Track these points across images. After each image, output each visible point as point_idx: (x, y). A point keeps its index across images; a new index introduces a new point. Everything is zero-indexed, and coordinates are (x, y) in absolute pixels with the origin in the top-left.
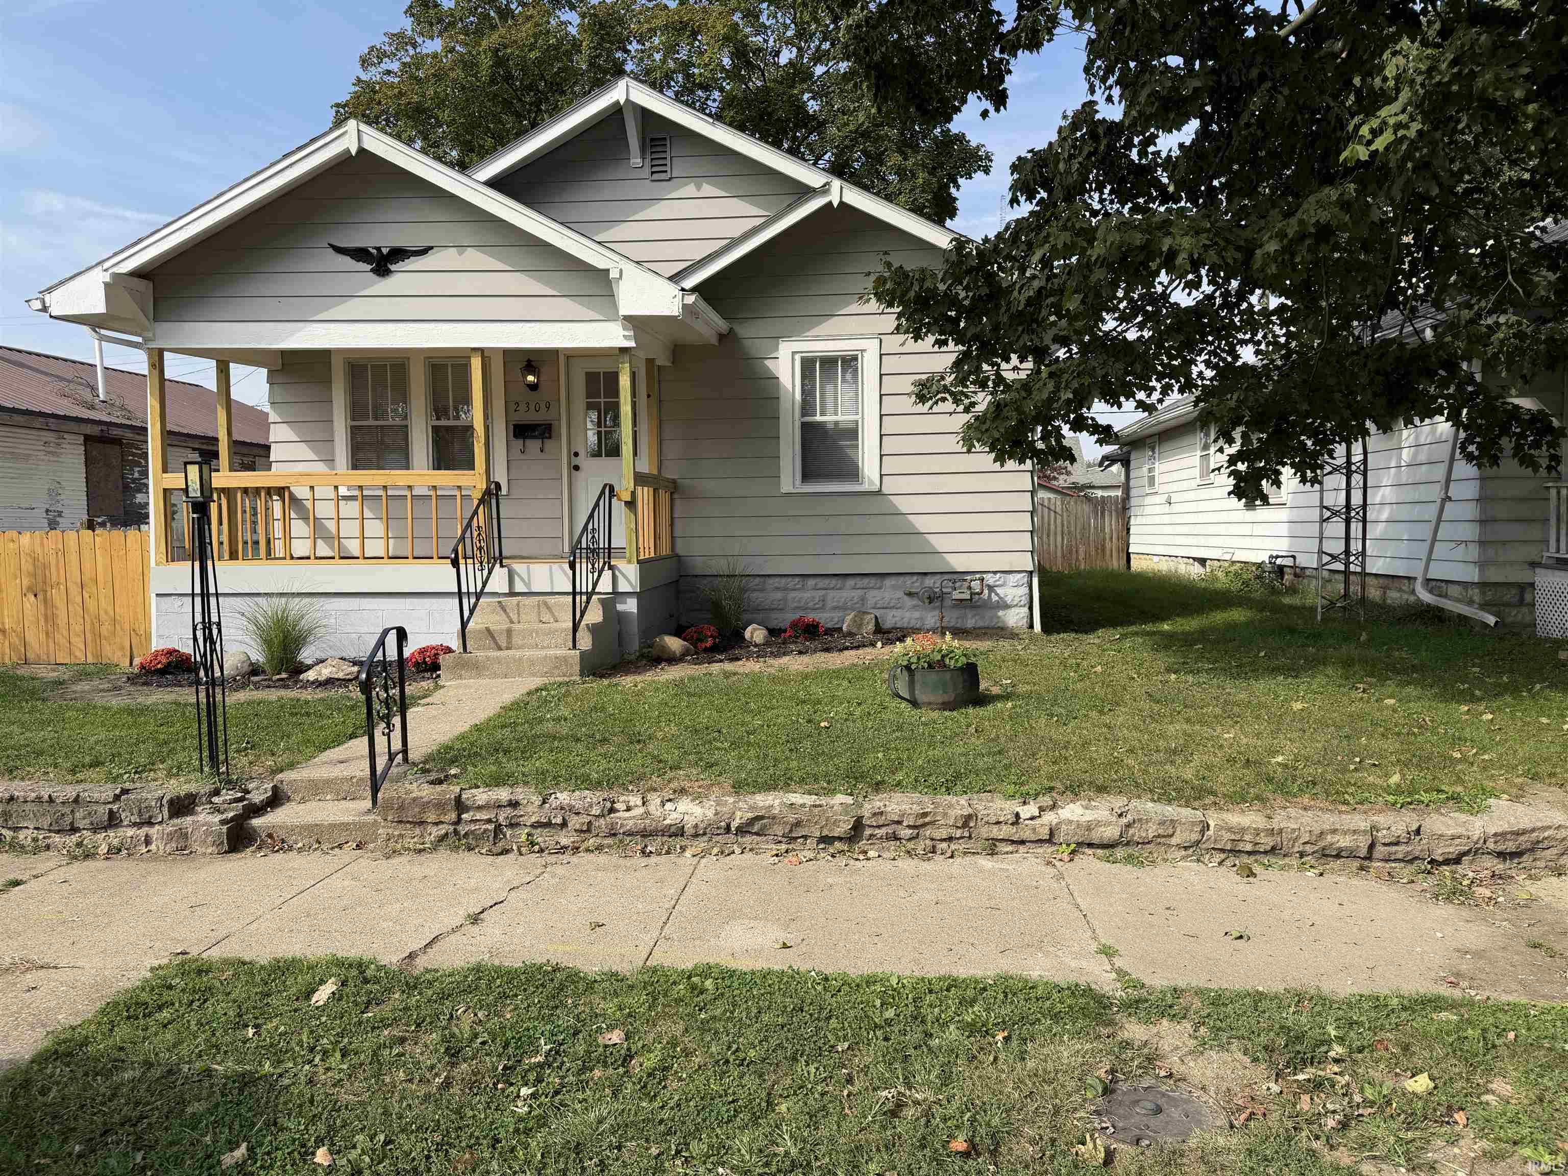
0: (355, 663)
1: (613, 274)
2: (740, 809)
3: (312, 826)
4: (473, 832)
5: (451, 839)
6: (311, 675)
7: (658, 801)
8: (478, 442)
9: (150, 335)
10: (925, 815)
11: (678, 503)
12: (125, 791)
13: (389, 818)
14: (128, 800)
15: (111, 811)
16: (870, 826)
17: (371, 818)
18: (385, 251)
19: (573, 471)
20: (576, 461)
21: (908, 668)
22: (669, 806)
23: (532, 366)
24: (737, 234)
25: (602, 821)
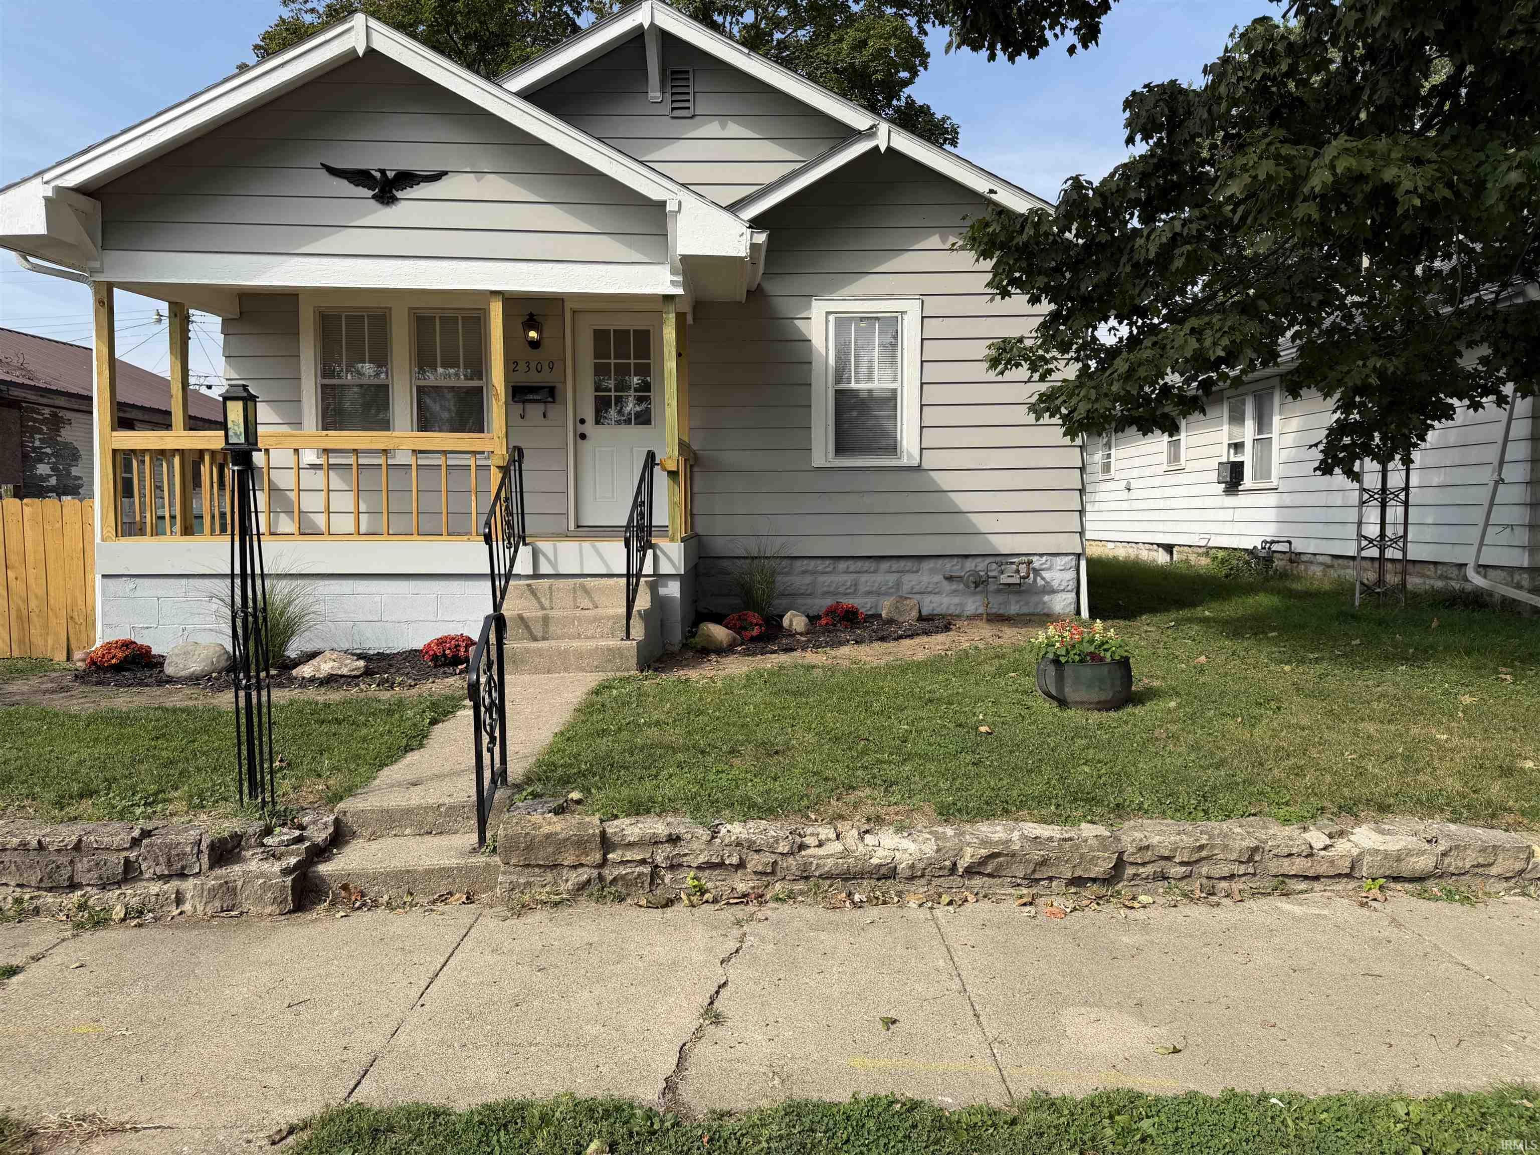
0: (360, 657)
1: (671, 207)
2: (968, 844)
3: (401, 873)
4: (623, 877)
5: (595, 888)
6: (306, 671)
7: (855, 832)
8: (497, 400)
9: (97, 265)
10: (1201, 847)
11: (697, 476)
12: (146, 834)
13: (513, 862)
14: (151, 845)
15: (127, 860)
16: (1132, 864)
17: (480, 860)
18: (390, 175)
19: (579, 441)
20: (581, 429)
21: (1056, 661)
22: (868, 838)
23: (535, 320)
24: (767, 180)
25: (790, 859)
